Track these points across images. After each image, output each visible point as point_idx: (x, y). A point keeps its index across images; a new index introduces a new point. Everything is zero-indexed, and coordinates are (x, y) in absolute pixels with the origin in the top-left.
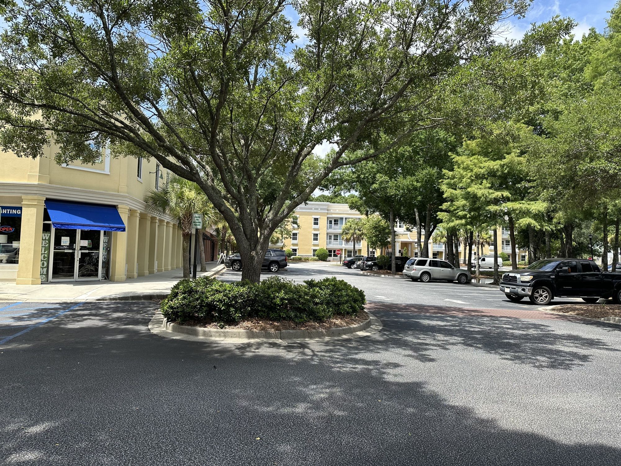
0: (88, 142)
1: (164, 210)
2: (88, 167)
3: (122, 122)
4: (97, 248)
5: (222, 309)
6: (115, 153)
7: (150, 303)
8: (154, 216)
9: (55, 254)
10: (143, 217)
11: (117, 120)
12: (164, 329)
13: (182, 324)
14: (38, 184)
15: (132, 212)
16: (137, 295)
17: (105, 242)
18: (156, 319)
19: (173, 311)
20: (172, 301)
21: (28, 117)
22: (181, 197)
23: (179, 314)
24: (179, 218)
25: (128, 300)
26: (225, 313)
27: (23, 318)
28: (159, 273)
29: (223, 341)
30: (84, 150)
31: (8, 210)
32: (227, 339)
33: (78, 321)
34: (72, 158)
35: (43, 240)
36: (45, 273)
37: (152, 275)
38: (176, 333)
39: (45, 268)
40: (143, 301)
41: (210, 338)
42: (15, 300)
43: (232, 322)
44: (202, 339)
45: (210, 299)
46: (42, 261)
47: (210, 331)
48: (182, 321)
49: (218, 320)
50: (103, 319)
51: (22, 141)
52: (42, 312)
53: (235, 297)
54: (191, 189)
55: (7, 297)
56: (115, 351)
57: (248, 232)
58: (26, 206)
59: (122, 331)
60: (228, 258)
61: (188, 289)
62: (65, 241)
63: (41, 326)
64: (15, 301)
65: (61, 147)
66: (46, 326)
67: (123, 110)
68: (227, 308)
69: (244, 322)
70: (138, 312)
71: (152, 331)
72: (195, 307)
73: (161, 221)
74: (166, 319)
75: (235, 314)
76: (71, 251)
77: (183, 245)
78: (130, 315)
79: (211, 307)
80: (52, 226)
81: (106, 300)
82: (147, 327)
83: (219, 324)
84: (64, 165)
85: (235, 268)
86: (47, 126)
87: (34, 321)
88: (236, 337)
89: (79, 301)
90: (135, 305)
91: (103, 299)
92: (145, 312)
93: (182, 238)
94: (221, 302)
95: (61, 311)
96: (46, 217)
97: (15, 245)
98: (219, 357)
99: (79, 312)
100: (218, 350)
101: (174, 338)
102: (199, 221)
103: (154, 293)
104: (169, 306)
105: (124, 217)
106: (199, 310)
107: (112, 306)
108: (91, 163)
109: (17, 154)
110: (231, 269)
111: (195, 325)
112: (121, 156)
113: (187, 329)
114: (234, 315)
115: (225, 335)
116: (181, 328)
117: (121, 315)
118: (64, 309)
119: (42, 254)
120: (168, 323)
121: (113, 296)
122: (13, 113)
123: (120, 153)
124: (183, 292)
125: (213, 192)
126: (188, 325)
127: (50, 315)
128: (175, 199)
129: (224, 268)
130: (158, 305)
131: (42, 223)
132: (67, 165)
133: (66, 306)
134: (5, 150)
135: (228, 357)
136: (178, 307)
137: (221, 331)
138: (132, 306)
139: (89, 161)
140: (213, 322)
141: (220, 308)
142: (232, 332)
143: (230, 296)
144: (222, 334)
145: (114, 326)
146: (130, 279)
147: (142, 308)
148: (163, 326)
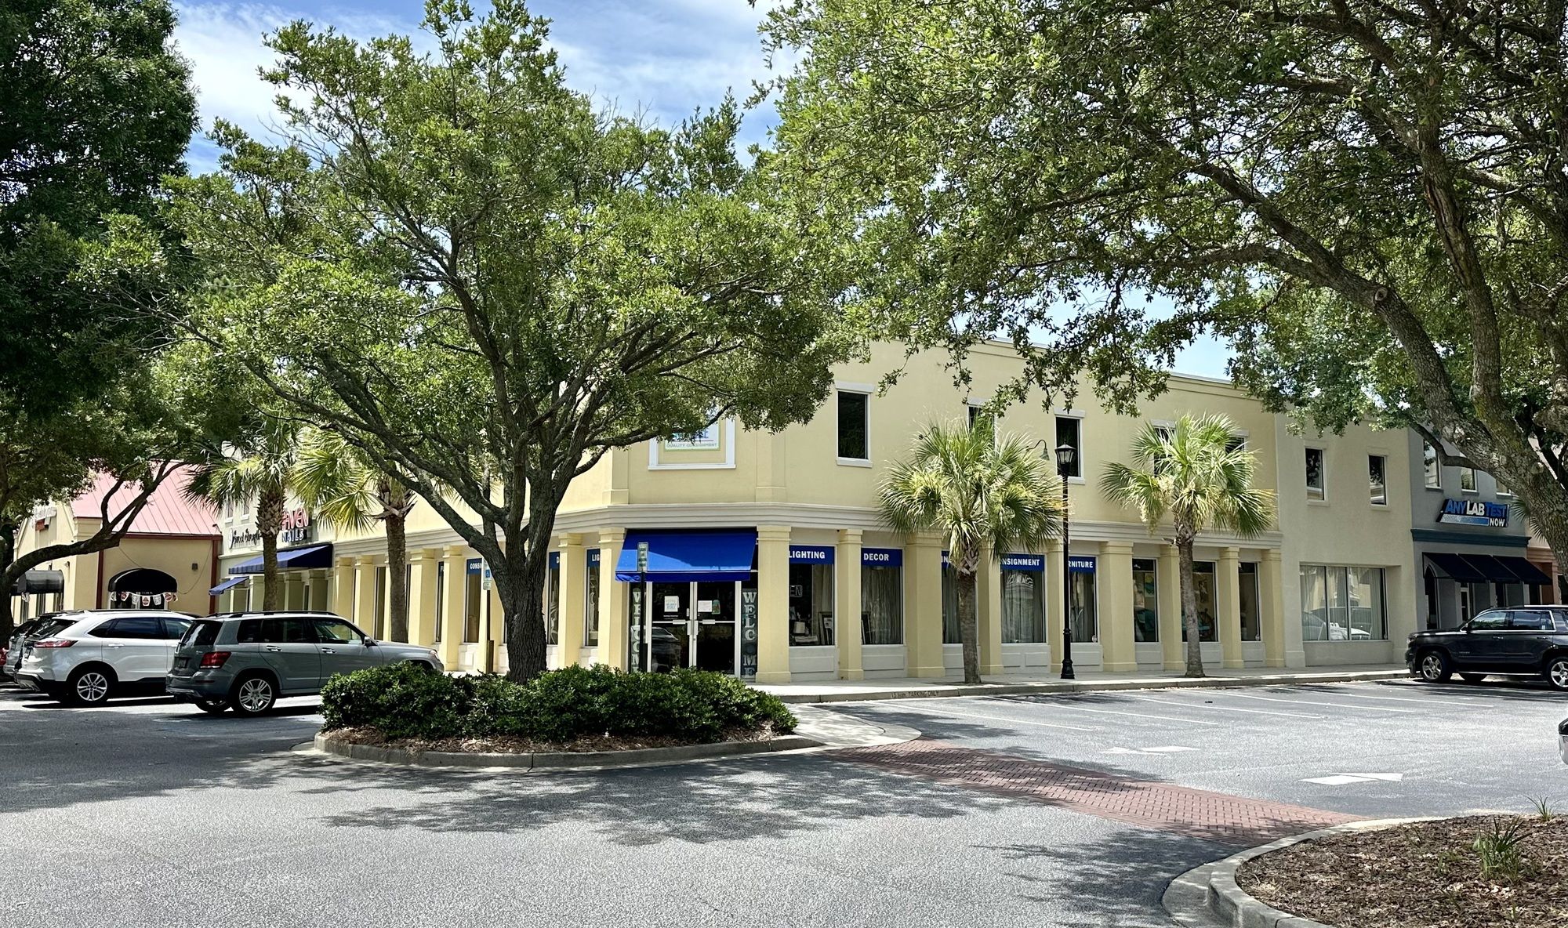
4: (731, 615)
9: (655, 627)
14: (612, 507)
15: (840, 534)
17: (749, 603)
58: (603, 546)
62: (672, 603)
76: (681, 622)
146: (839, 680)
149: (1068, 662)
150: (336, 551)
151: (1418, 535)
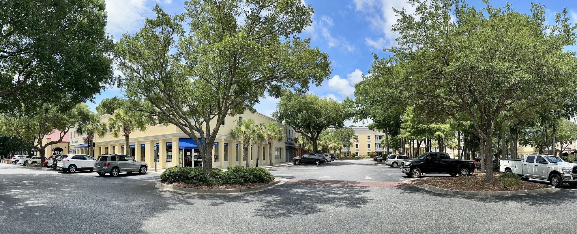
9: (185, 158)
14: (175, 133)
35: (180, 153)
58: (173, 141)
62: (188, 153)
76: (190, 157)
80: (183, 148)
96: (180, 145)
149: (257, 164)
150: (95, 144)
151: (285, 143)
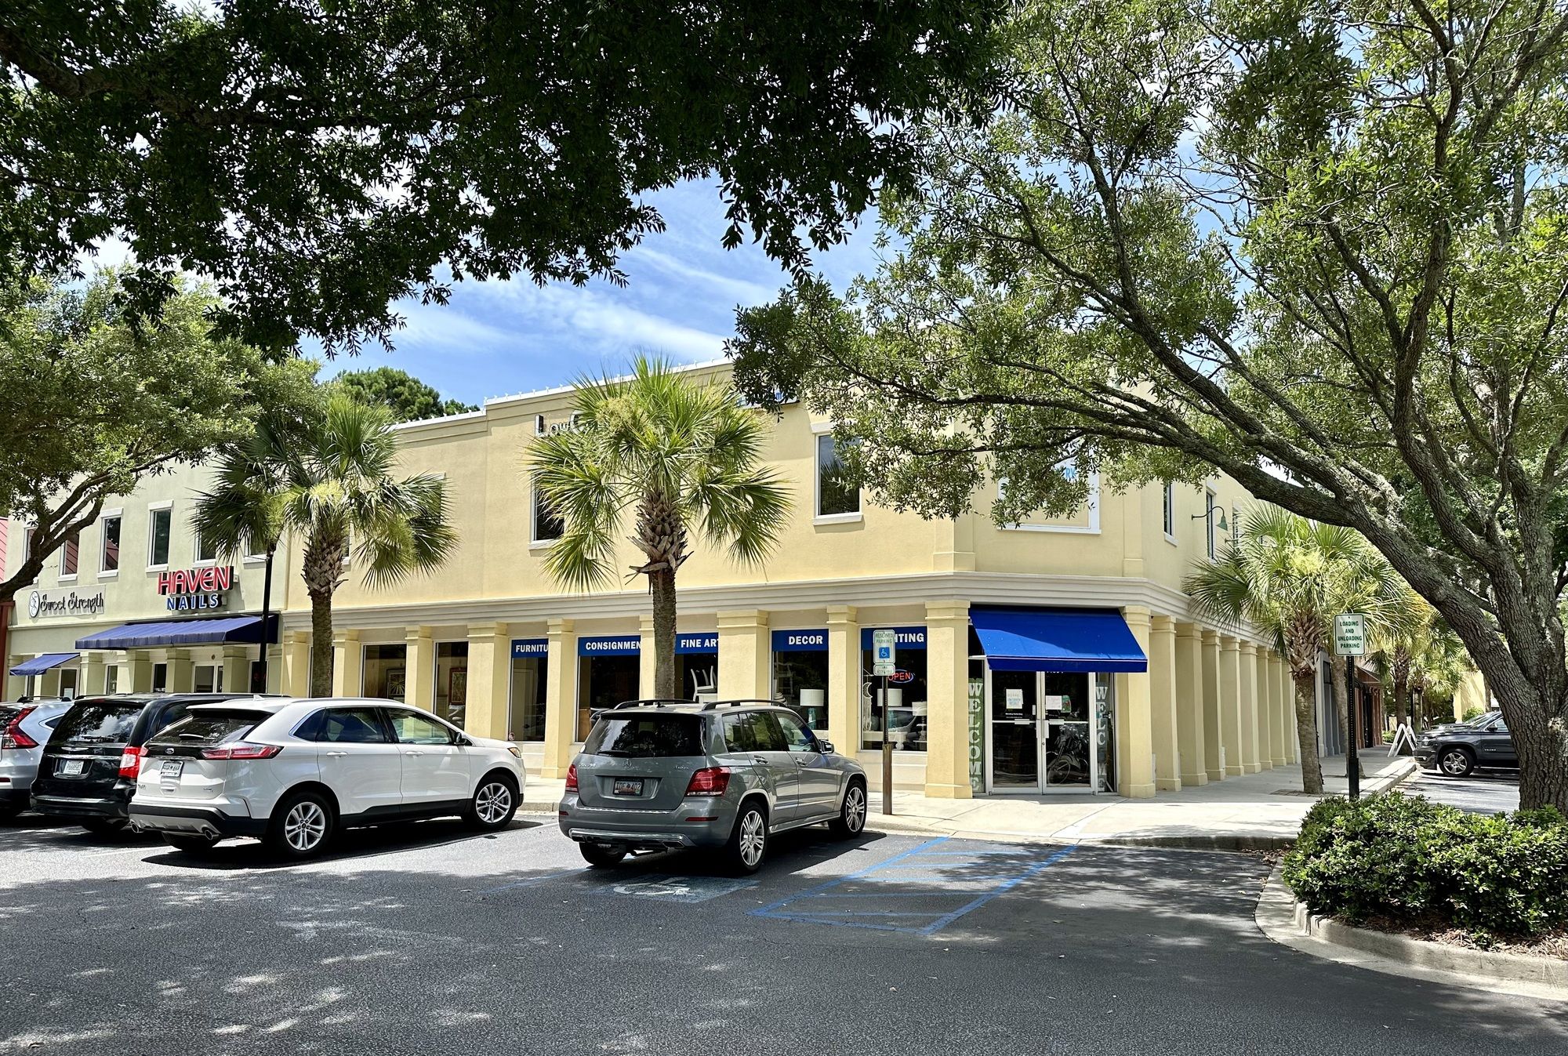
0: (1058, 466)
1: (1237, 609)
2: (1060, 523)
3: (1141, 403)
4: (1085, 715)
5: (1481, 890)
6: (1119, 482)
7: (1240, 858)
8: (1211, 628)
9: (996, 728)
10: (1183, 633)
11: (1129, 398)
12: (1303, 932)
13: (1356, 925)
14: (955, 575)
15: (1156, 622)
16: (1200, 835)
17: (1101, 700)
18: (1271, 904)
19: (1326, 885)
20: (1318, 857)
21: (941, 431)
22: (1281, 571)
23: (1346, 895)
24: (1279, 631)
25: (1178, 846)
26: (1489, 904)
27: (961, 874)
28: (1231, 779)
29: (1494, 985)
30: (1052, 485)
31: (901, 635)
32: (1505, 982)
33: (1080, 892)
34: (1027, 508)
35: (970, 697)
36: (978, 772)
37: (1216, 783)
38: (1340, 948)
39: (977, 760)
40: (1217, 851)
41: (1450, 973)
42: (933, 831)
43: (1516, 932)
44: (1425, 973)
45: (1437, 859)
46: (971, 744)
47: (1445, 953)
48: (1356, 915)
49: (1472, 921)
50: (1135, 893)
51: (929, 484)
52: (994, 863)
53: (1519, 860)
54: (1308, 548)
55: (917, 825)
56: (1191, 979)
57: (1532, 659)
58: (933, 624)
59: (1194, 928)
60: (1426, 740)
61: (1361, 828)
62: (1014, 698)
63: (1003, 896)
64: (934, 835)
65: (1004, 487)
66: (1012, 896)
67: (1146, 372)
68: (1496, 890)
69: (1559, 936)
70: (1215, 879)
71: (1269, 935)
72: (1391, 878)
73: (1226, 640)
74: (1304, 905)
75: (1526, 908)
76: (1027, 722)
77: (1297, 702)
78: (1198, 887)
79: (1443, 883)
80: (987, 665)
81: (1125, 843)
82: (1252, 923)
83: (1474, 936)
84: (1010, 526)
85: (1450, 768)
86: (978, 443)
87: (984, 884)
88: (1538, 980)
89: (1065, 842)
90: (1203, 862)
91: (1119, 842)
92: (1234, 883)
93: (1293, 684)
94: (1477, 871)
95: (1033, 863)
96: (975, 646)
97: (917, 709)
98: (1501, 1035)
99: (1074, 870)
100: (1488, 1012)
101: (1340, 960)
102: (1355, 634)
103: (1243, 831)
104: (1313, 871)
105: (1141, 636)
106: (1405, 888)
107: (1145, 859)
108: (1066, 515)
109: (922, 513)
110: (1439, 771)
111: (1396, 929)
112: (1132, 487)
113: (1374, 940)
114: (1522, 912)
115: (1501, 970)
116: (1355, 935)
117: (1176, 884)
118: (1037, 858)
119: (970, 729)
120: (1314, 918)
121: (1140, 835)
122: (913, 426)
123: (1129, 480)
124: (1348, 834)
125: (1406, 548)
126: (1375, 929)
127: (1014, 873)
128: (1267, 578)
129: (1414, 769)
130: (1261, 864)
131: (965, 658)
132: (1018, 525)
133: (1043, 852)
134: (900, 509)
135: (1531, 1039)
136: (1338, 877)
137: (1486, 958)
138: (1194, 862)
139: (1062, 510)
140: (1453, 927)
141: (1471, 889)
142: (1523, 965)
143: (1503, 853)
144: (1490, 967)
145: (1167, 912)
146: (1164, 792)
147: (1223, 869)
148: (1295, 923)
150: (285, 623)
